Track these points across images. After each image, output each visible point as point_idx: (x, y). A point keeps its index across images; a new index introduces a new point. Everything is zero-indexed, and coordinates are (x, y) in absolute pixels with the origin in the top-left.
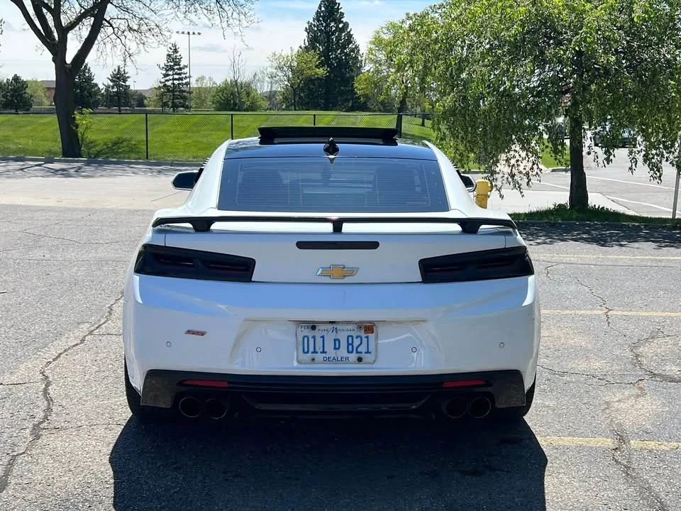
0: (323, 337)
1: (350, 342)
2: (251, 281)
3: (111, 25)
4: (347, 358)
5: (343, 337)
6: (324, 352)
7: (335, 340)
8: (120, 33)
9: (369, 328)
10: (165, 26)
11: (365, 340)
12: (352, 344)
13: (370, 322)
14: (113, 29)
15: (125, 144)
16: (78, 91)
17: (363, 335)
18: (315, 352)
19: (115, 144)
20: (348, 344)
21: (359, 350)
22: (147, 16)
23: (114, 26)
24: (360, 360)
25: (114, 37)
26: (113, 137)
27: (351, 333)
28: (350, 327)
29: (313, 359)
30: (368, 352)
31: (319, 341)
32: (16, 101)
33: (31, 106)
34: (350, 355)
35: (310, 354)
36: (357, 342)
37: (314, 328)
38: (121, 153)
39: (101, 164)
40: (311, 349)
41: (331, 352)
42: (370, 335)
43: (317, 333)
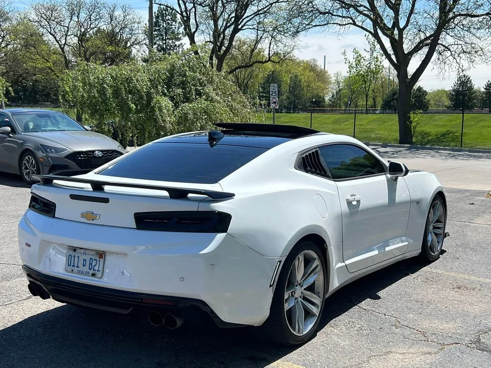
0: (78, 257)
1: (91, 263)
2: (54, 217)
3: (449, 50)
4: (88, 273)
5: (88, 258)
6: (78, 267)
7: (84, 260)
8: (456, 55)
9: (101, 255)
10: (487, 48)
11: (98, 262)
12: (91, 264)
13: (103, 251)
14: (451, 52)
15: (450, 135)
16: (461, 97)
17: (98, 259)
18: (74, 266)
19: (444, 135)
20: (90, 264)
21: (95, 268)
22: (474, 42)
23: (452, 50)
24: (93, 275)
25: (451, 58)
26: (444, 130)
27: (92, 257)
28: (92, 253)
29: (72, 271)
30: (98, 271)
31: (76, 259)
32: (417, 104)
33: (428, 108)
34: (89, 271)
35: (71, 266)
36: (94, 264)
37: (75, 250)
38: (444, 142)
39: (418, 149)
40: (72, 264)
41: (81, 268)
42: (101, 259)
43: (76, 254)
